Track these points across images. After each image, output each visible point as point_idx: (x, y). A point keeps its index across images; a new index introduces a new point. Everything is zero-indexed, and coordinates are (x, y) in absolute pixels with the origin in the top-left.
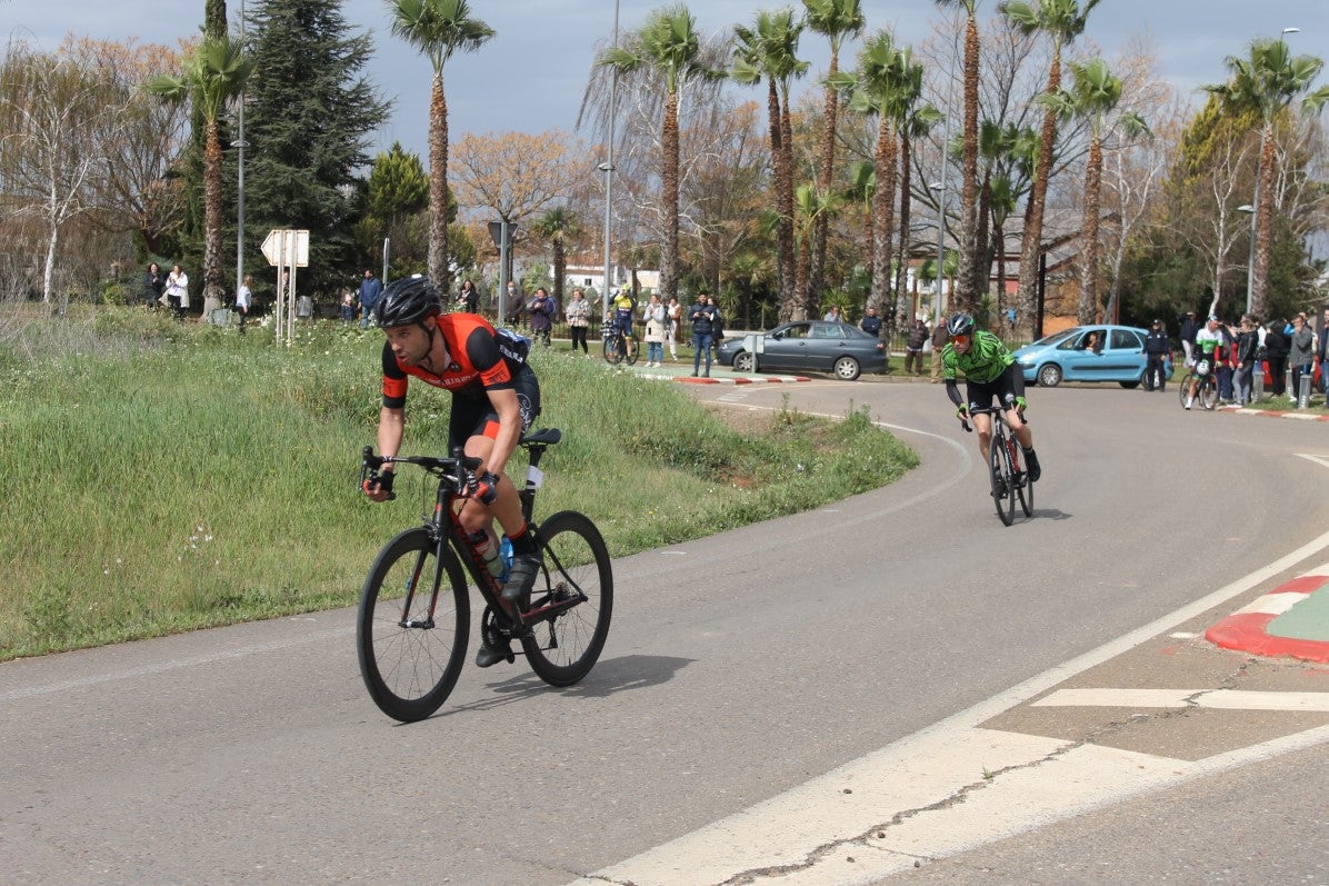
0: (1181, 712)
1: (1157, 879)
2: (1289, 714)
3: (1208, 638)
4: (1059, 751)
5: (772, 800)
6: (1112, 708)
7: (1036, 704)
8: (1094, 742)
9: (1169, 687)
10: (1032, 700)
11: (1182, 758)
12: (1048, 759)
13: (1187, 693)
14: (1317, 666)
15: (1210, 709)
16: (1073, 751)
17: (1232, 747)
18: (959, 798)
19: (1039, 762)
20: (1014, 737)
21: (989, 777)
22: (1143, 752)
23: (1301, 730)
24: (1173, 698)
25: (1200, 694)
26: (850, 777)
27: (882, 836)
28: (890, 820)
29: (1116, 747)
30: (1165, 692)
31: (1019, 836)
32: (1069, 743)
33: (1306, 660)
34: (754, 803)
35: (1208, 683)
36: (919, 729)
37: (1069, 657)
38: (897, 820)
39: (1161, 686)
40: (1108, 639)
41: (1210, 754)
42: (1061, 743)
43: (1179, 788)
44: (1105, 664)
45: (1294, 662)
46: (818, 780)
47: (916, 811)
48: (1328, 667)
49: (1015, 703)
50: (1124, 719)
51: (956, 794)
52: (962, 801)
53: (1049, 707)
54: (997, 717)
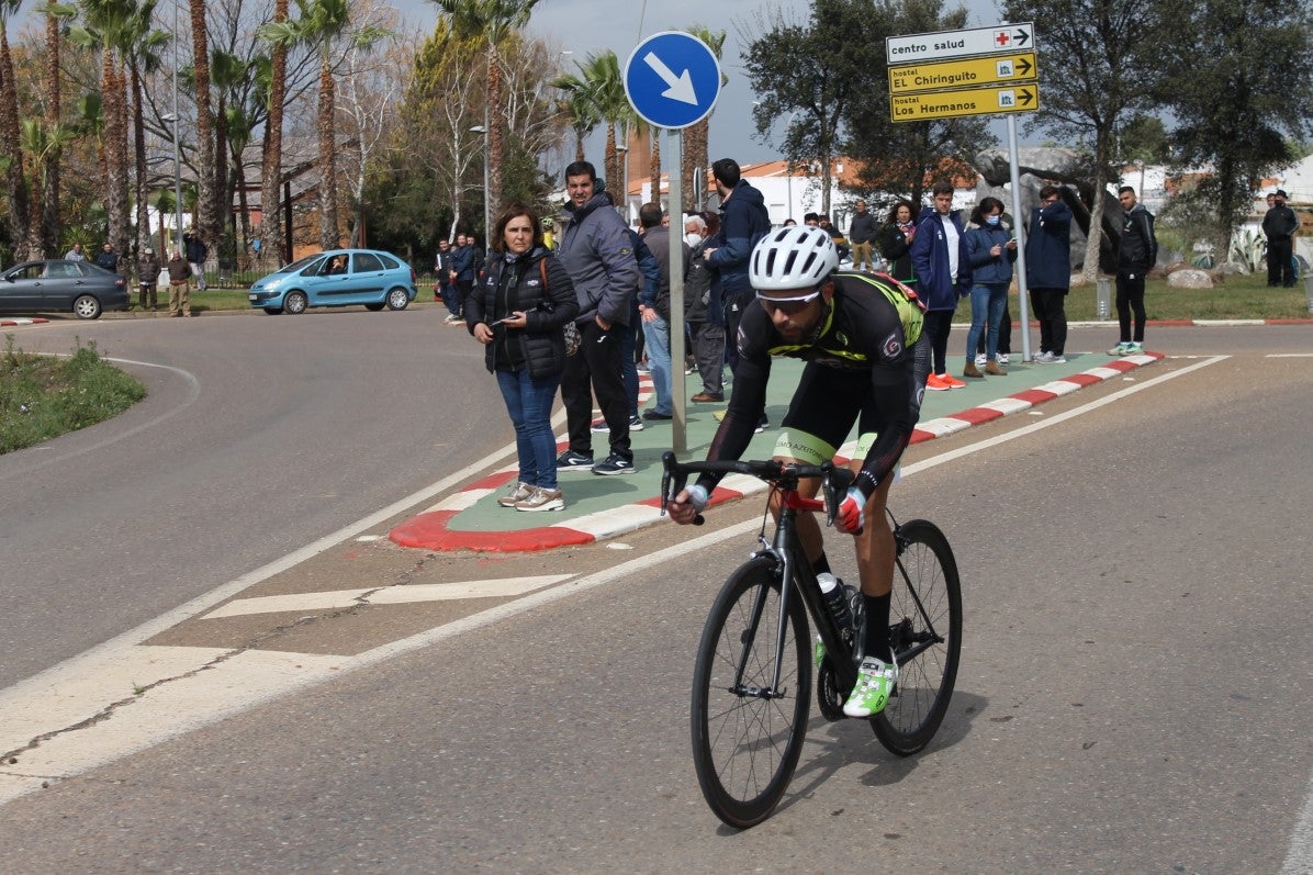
0: (350, 611)
1: (291, 770)
2: (455, 602)
3: (391, 539)
4: (218, 660)
6: (283, 614)
7: (204, 618)
8: (254, 644)
9: (343, 588)
10: (203, 613)
11: (342, 653)
12: (204, 668)
13: (359, 592)
14: (494, 555)
15: (379, 605)
16: (233, 658)
17: (394, 638)
18: (104, 716)
19: (195, 672)
20: (177, 651)
22: (304, 652)
23: (465, 616)
24: (344, 598)
25: (372, 592)
27: (14, 761)
28: (26, 744)
29: (278, 650)
30: (338, 593)
31: (161, 745)
32: (229, 650)
33: (481, 551)
35: (382, 582)
36: (79, 651)
37: (250, 570)
38: (34, 744)
39: (336, 588)
40: (294, 548)
41: (371, 647)
42: (222, 651)
43: (333, 683)
44: (283, 573)
45: (471, 553)
47: (55, 733)
48: (503, 555)
49: (185, 617)
50: (291, 623)
51: (102, 711)
52: (107, 719)
53: (218, 619)
54: (162, 633)
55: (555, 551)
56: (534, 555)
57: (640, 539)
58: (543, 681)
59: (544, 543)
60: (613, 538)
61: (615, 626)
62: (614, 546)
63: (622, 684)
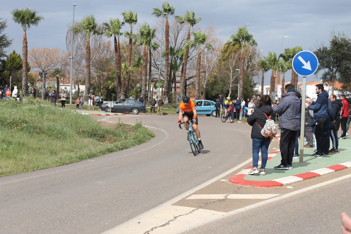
0: (223, 200)
2: (250, 200)
3: (229, 181)
4: (193, 211)
5: (120, 225)
6: (206, 199)
8: (201, 208)
9: (220, 194)
10: (186, 198)
11: (224, 212)
12: (190, 213)
13: (225, 195)
14: (257, 187)
15: (231, 199)
16: (196, 211)
17: (236, 209)
18: (168, 223)
19: (188, 214)
20: (182, 207)
21: (175, 218)
22: (214, 210)
23: (253, 204)
24: (221, 196)
25: (228, 195)
26: (140, 219)
28: (150, 230)
29: (208, 209)
30: (219, 195)
31: (184, 233)
32: (195, 208)
33: (254, 186)
34: (115, 226)
35: (230, 192)
37: (195, 186)
38: (152, 229)
39: (218, 193)
40: (204, 182)
41: (231, 210)
42: (194, 209)
43: (223, 219)
44: (204, 188)
45: (251, 186)
46: (131, 220)
47: (157, 227)
48: (259, 188)
49: (182, 198)
50: (209, 202)
51: (167, 222)
52: (169, 224)
53: (190, 200)
54: (177, 202)
55: (273, 187)
56: (268, 188)
57: (296, 186)
58: (278, 223)
59: (270, 185)
60: (288, 185)
61: (293, 210)
62: (288, 187)
63: (299, 226)
